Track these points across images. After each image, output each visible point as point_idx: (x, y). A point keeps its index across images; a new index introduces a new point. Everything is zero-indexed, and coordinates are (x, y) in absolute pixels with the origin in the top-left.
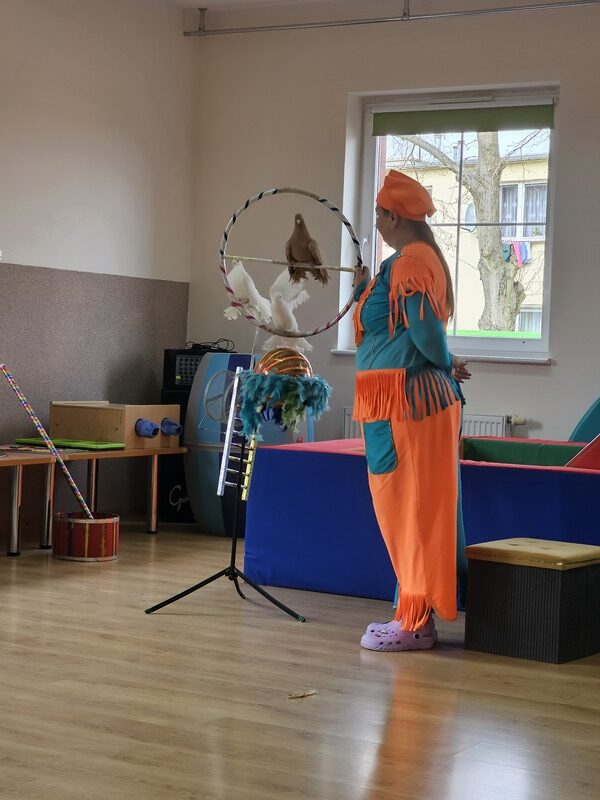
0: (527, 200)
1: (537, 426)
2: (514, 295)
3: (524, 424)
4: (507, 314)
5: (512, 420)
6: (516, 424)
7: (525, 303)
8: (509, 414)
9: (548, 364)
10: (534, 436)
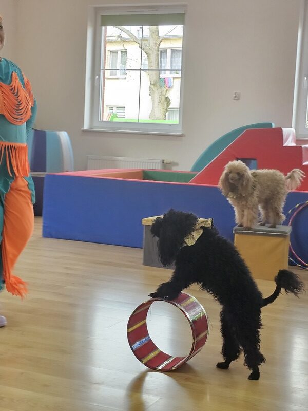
0: (172, 57)
1: (176, 164)
2: (166, 103)
3: (170, 164)
4: (162, 112)
5: (165, 162)
6: (167, 164)
7: (171, 106)
8: (163, 159)
9: (181, 136)
10: (175, 169)
